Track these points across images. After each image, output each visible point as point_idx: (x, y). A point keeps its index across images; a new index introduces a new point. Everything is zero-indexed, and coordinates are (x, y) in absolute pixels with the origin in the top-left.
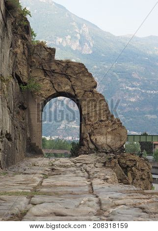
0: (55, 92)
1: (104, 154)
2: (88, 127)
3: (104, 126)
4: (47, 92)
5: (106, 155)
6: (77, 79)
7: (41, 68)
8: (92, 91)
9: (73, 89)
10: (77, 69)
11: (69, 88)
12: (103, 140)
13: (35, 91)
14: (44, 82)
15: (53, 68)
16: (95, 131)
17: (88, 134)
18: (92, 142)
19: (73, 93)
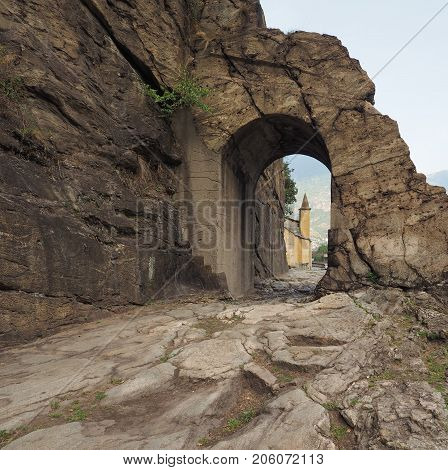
0: (256, 116)
1: (397, 292)
2: (350, 211)
3: (395, 210)
4: (235, 119)
5: (402, 297)
6: (317, 76)
7: (219, 52)
8: (361, 110)
9: (307, 106)
10: (316, 49)
11: (294, 102)
12: (392, 248)
13: (203, 117)
14: (229, 91)
15: (250, 51)
16: (369, 224)
17: (349, 233)
18: (361, 256)
19: (306, 118)
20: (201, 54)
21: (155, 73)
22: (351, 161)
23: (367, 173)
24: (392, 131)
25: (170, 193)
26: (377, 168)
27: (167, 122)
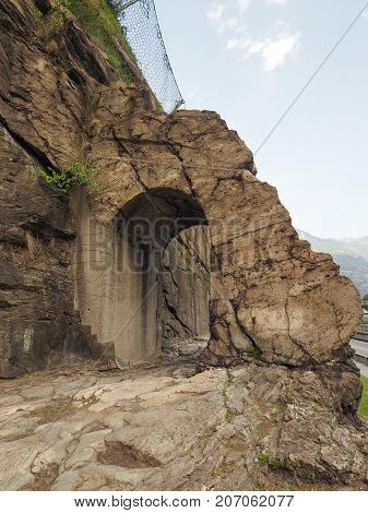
0: (142, 190)
2: (230, 281)
3: (278, 279)
4: (121, 194)
6: (197, 149)
7: (111, 136)
8: (239, 179)
9: (187, 178)
10: (197, 124)
11: (175, 176)
12: (275, 321)
13: (95, 194)
14: (117, 170)
15: (136, 132)
16: (249, 294)
17: (229, 304)
18: (243, 329)
19: (187, 189)
21: (50, 157)
23: (248, 240)
24: (272, 197)
25: (63, 265)
26: (257, 236)
27: (64, 200)
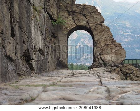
0: (76, 26)
1: (110, 67)
2: (99, 49)
3: (109, 48)
4: (70, 26)
5: (111, 68)
6: (91, 16)
7: (66, 10)
8: (101, 25)
9: (88, 24)
10: (90, 10)
11: (85, 23)
12: (109, 57)
13: (62, 26)
14: (68, 19)
15: (74, 10)
16: (103, 52)
17: (99, 54)
18: (102, 59)
19: (88, 26)
20: (61, 10)
22: (99, 37)
23: (103, 40)
24: (109, 30)
26: (105, 39)
